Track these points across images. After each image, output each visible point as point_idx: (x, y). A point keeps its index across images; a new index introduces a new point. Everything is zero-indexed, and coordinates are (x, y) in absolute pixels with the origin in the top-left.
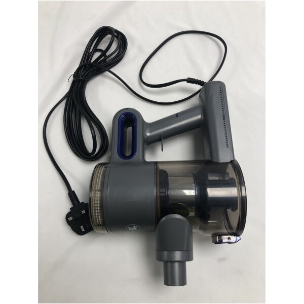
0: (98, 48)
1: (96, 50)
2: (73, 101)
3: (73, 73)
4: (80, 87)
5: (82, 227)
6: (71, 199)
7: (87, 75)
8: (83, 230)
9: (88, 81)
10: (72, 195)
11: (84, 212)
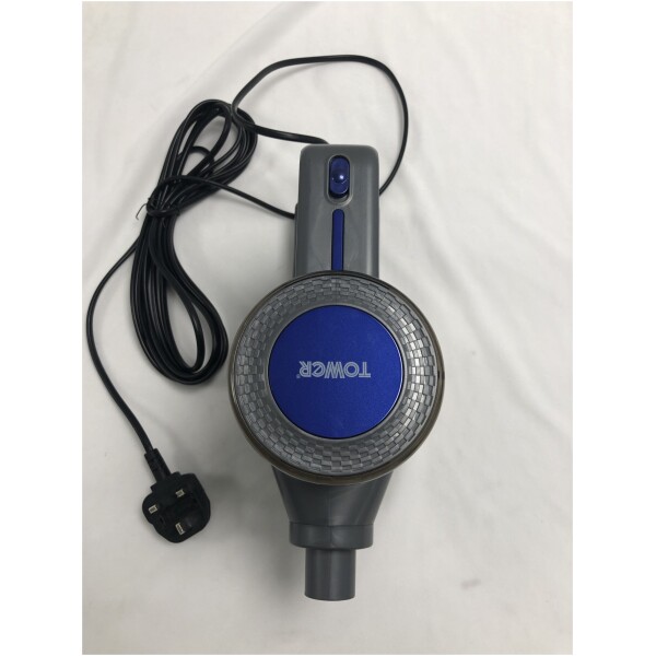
0: (196, 144)
1: (192, 149)
2: (149, 257)
3: (146, 201)
4: (164, 229)
5: (178, 526)
6: (151, 467)
7: (176, 203)
8: (182, 532)
9: (178, 215)
10: (153, 459)
11: (180, 493)
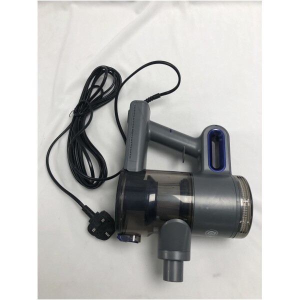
0: (96, 84)
1: (93, 86)
3: (74, 110)
4: (80, 122)
5: (106, 233)
6: (86, 213)
8: (108, 235)
9: (87, 115)
10: (86, 210)
11: (103, 220)
